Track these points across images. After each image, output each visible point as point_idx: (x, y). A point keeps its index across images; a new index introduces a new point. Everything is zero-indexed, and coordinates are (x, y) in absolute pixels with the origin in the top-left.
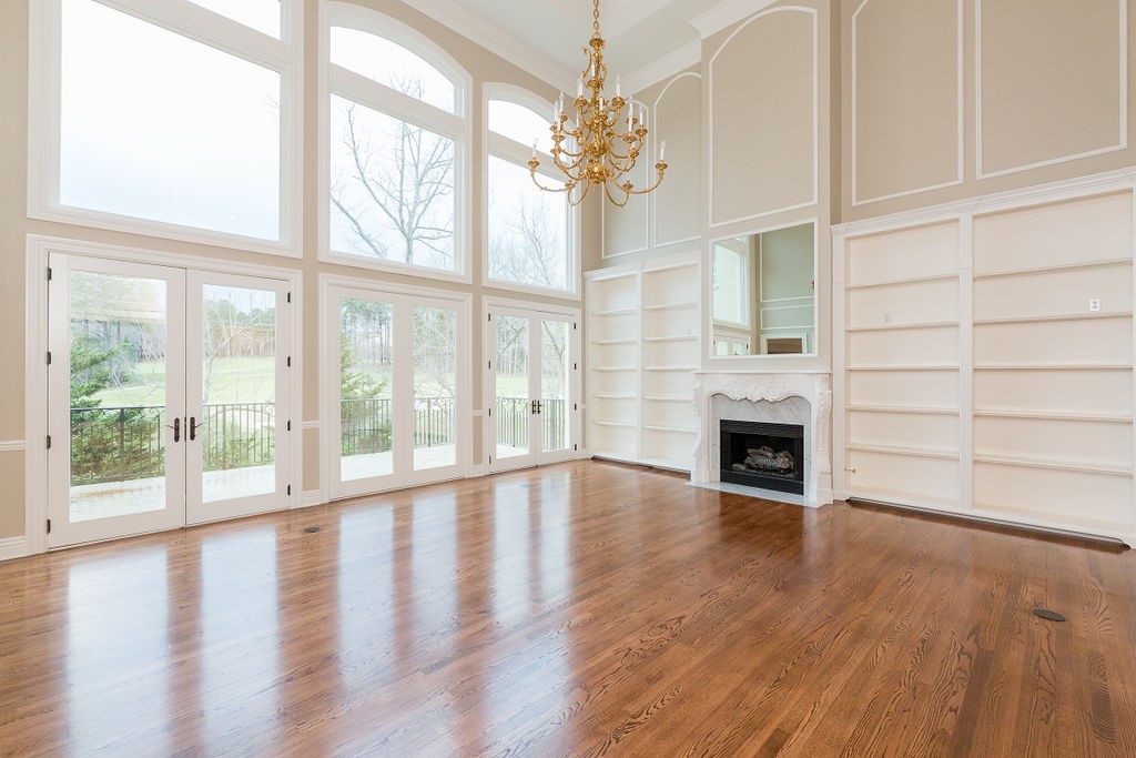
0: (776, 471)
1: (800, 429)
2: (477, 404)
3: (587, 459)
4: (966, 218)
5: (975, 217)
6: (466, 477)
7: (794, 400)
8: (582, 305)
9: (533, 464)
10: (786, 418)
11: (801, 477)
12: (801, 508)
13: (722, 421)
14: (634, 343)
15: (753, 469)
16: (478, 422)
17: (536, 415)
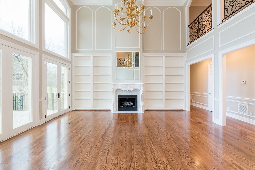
0: (130, 106)
1: (137, 96)
2: (41, 96)
3: (73, 111)
4: (164, 56)
5: (165, 57)
6: (37, 126)
7: (136, 90)
8: (71, 63)
9: (58, 115)
10: (134, 94)
11: (137, 106)
12: (137, 113)
13: (118, 96)
14: (90, 75)
15: (125, 106)
16: (41, 102)
17: (59, 98)
